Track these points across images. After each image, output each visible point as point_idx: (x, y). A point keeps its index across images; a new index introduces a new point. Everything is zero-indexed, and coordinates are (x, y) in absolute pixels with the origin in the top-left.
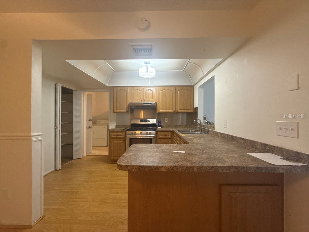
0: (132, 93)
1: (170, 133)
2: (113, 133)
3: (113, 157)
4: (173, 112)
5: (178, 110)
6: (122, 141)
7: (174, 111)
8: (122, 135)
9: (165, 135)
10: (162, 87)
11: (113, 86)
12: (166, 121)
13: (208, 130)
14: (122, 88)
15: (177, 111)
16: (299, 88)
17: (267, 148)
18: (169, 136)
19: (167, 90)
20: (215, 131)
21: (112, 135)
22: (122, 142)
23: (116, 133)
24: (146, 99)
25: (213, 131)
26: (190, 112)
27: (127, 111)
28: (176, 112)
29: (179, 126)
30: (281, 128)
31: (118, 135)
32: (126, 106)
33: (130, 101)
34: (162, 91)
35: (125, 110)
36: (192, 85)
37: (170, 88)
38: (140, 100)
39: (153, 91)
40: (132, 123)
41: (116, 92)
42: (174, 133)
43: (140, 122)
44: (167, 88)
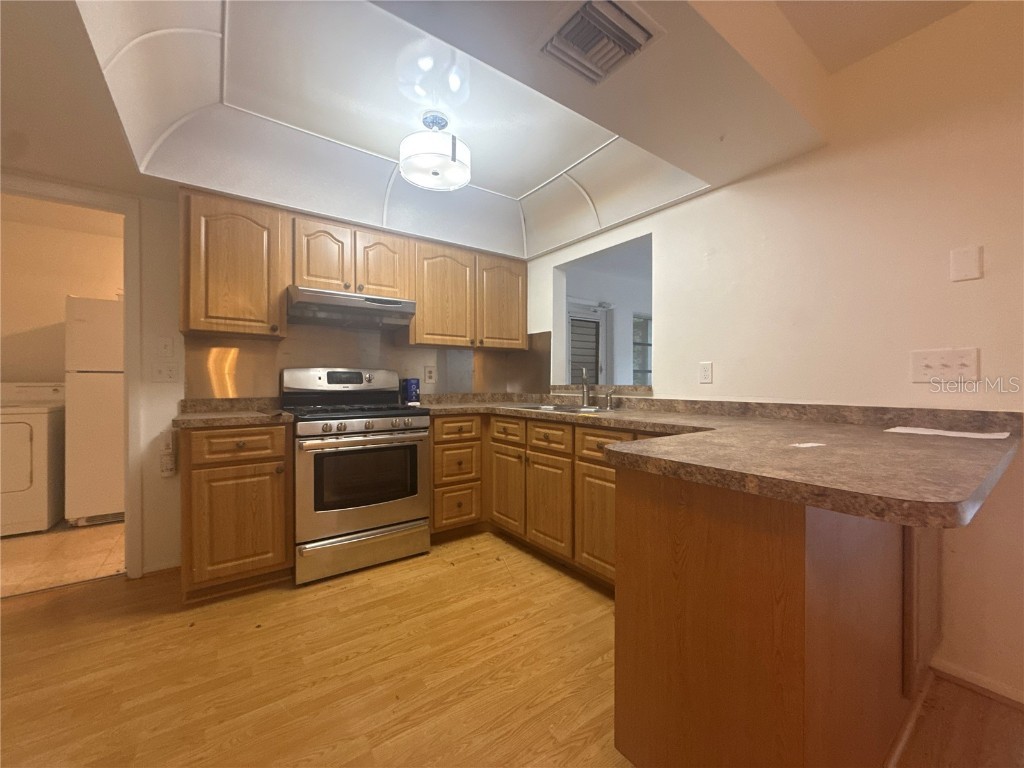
0: (301, 245)
1: (477, 421)
2: (209, 437)
3: (210, 568)
4: (469, 345)
5: (485, 340)
6: (265, 475)
7: (472, 342)
8: (269, 444)
9: (460, 430)
10: (430, 246)
11: (183, 187)
12: (430, 378)
13: (620, 399)
14: (240, 209)
15: (481, 342)
16: (982, 276)
17: (886, 417)
18: (471, 432)
19: (448, 260)
20: (655, 397)
21: (206, 448)
22: (268, 477)
23: (233, 436)
24: (368, 283)
25: (646, 400)
26: (518, 347)
27: (274, 329)
28: (478, 345)
29: (475, 395)
30: (930, 364)
31: (241, 447)
32: (268, 302)
33: (288, 282)
34: (430, 261)
35: (262, 322)
36: (526, 257)
37: (459, 255)
38: (339, 282)
39: (395, 253)
40: (287, 388)
41: (203, 220)
42: (493, 420)
43: (329, 382)
44: (448, 252)
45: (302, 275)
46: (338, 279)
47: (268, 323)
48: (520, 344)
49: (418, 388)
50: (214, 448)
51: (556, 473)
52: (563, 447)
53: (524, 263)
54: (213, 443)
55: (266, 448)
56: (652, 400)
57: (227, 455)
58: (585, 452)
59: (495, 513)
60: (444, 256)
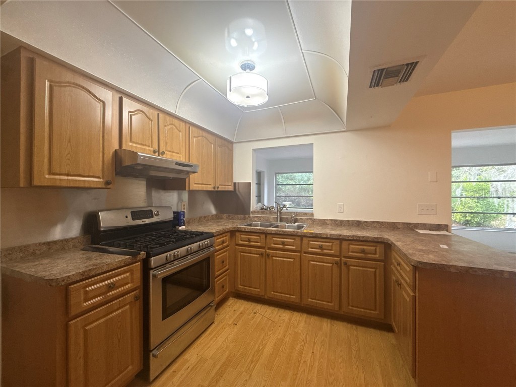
1: (229, 235)
2: (85, 287)
4: (213, 190)
5: (219, 186)
6: (126, 305)
7: (214, 188)
8: (130, 279)
9: (223, 242)
10: (196, 129)
12: (184, 209)
15: (218, 188)
16: (437, 181)
18: (226, 242)
19: (204, 139)
21: (82, 297)
22: (128, 307)
23: (104, 280)
25: (311, 219)
27: (108, 183)
28: (216, 189)
30: (423, 208)
31: (110, 288)
32: (103, 161)
33: (116, 147)
34: (196, 138)
35: (98, 177)
36: (235, 141)
37: (210, 137)
38: (150, 148)
39: (180, 131)
40: (103, 227)
41: (47, 84)
42: (237, 234)
43: (133, 219)
44: (204, 134)
45: (126, 142)
46: (149, 146)
47: (103, 179)
48: (231, 188)
49: (184, 217)
50: (90, 295)
51: (290, 261)
52: (294, 247)
53: (232, 143)
54: (88, 291)
55: (128, 283)
56: (314, 219)
57: (99, 298)
58: (310, 249)
59: (240, 286)
60: (203, 136)
